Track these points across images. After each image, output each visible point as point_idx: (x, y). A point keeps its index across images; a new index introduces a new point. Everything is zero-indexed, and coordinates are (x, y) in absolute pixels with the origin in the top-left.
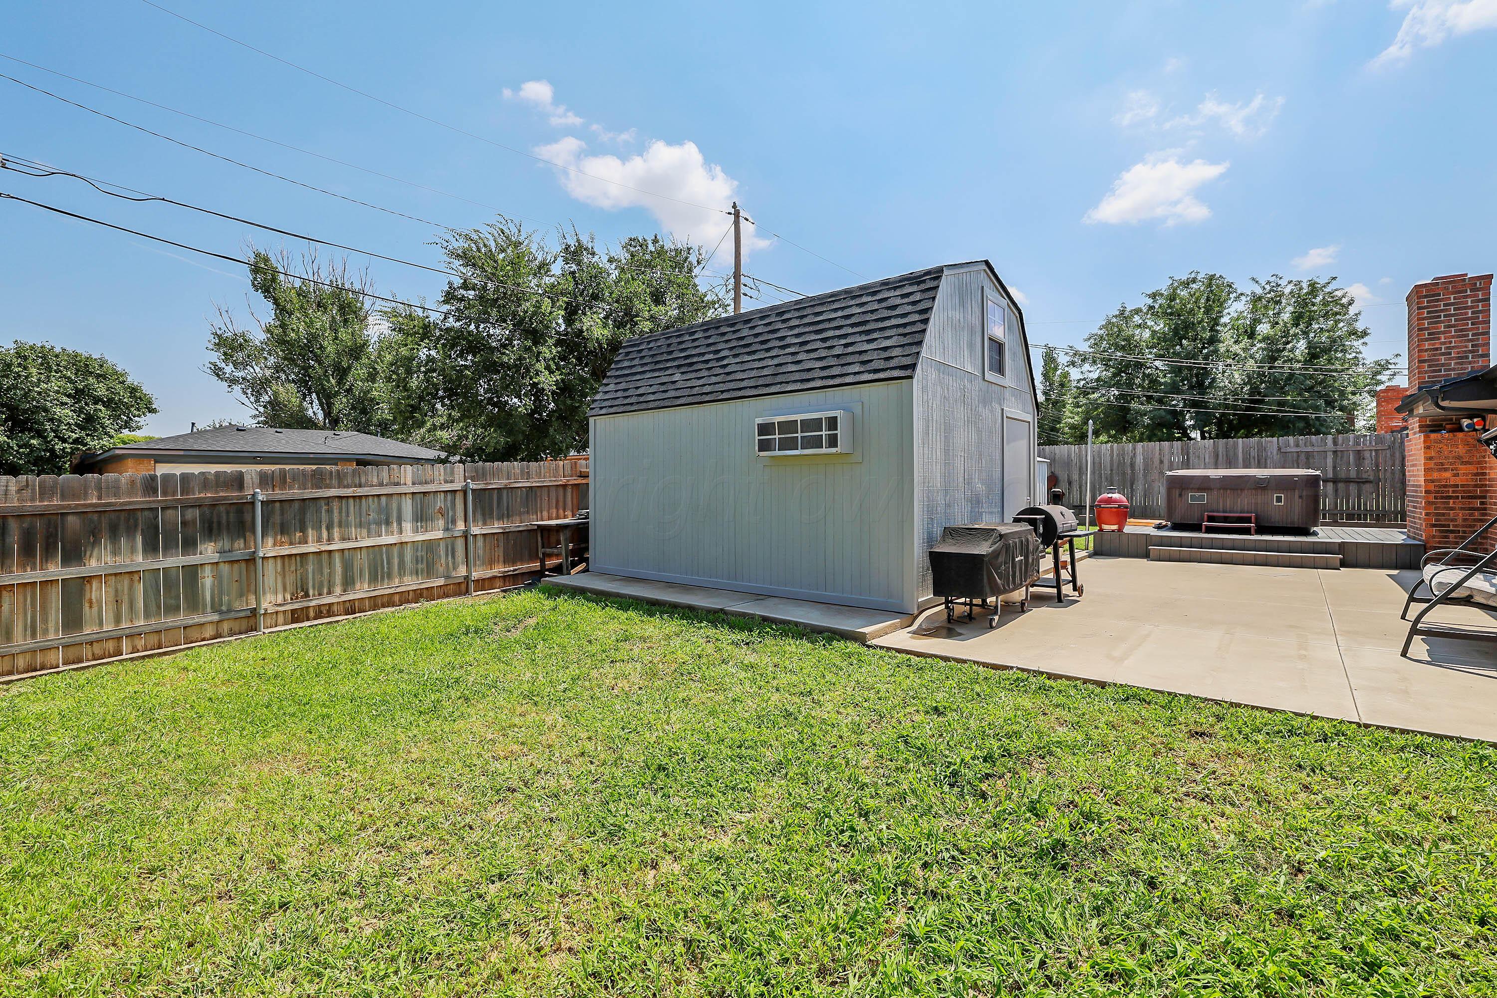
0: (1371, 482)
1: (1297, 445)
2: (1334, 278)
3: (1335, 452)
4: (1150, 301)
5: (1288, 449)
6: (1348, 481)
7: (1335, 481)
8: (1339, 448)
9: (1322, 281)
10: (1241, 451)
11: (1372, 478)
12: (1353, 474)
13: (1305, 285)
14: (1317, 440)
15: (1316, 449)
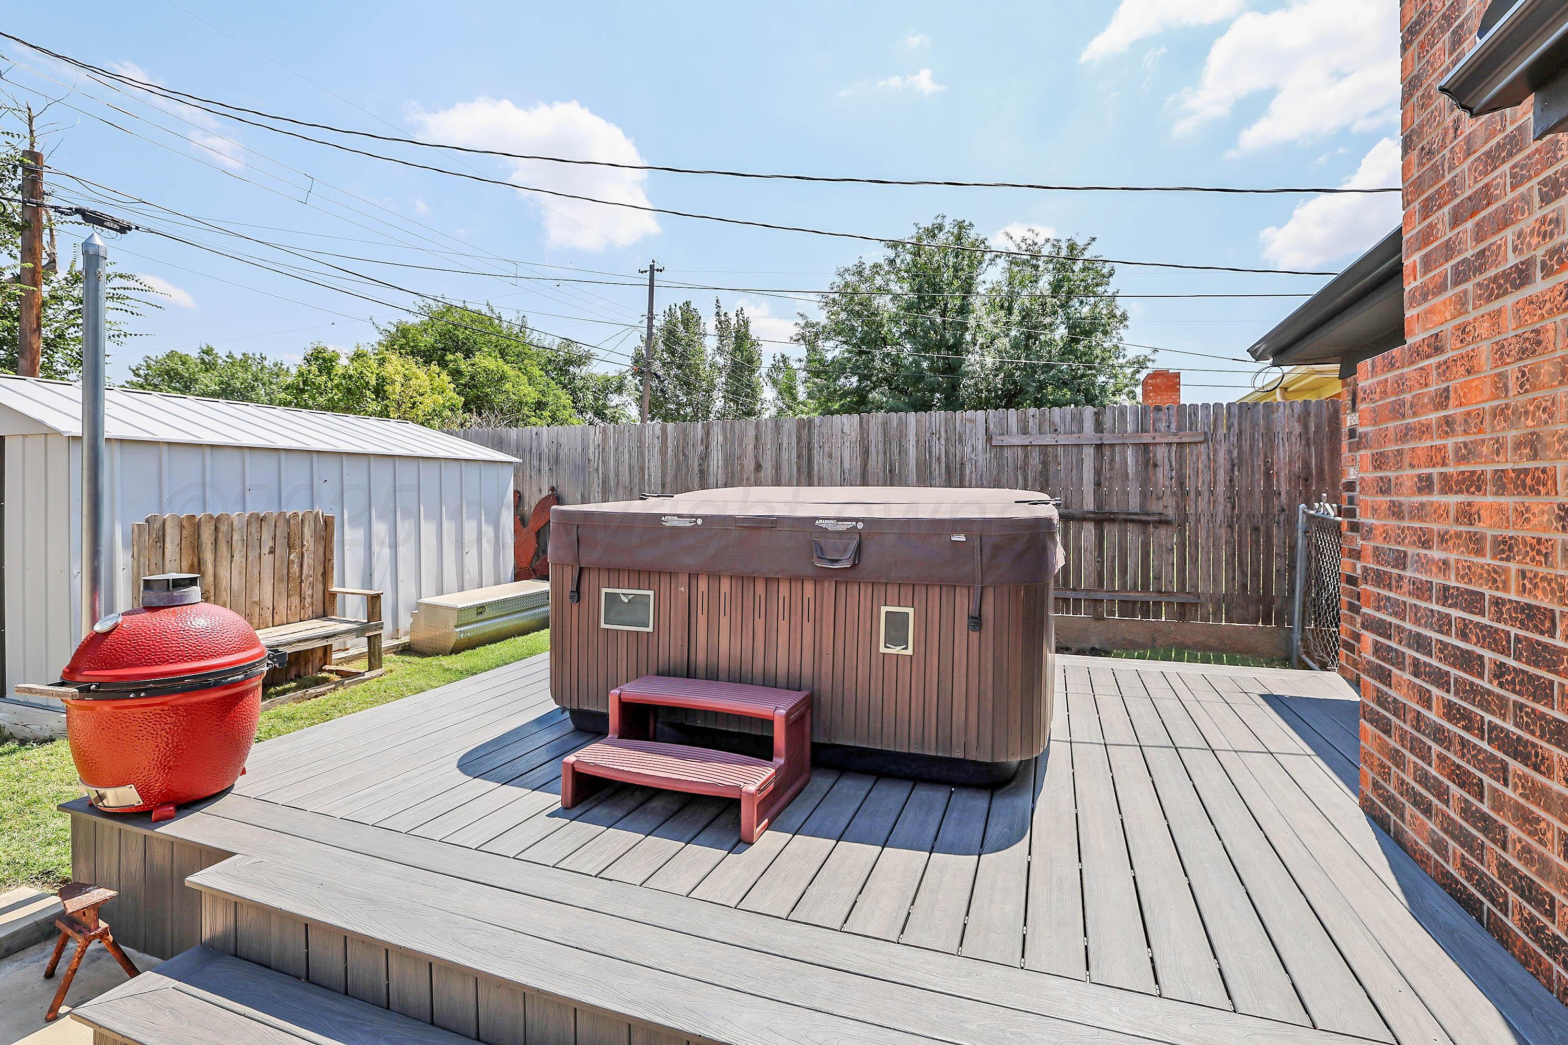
0: (1168, 523)
1: (1024, 431)
2: (1094, 239)
3: (1099, 447)
4: (891, 253)
5: (1007, 440)
6: (1127, 520)
7: (1101, 519)
8: (1107, 439)
9: (1081, 242)
10: (912, 442)
11: (1171, 513)
12: (1134, 504)
13: (1064, 245)
14: (1063, 419)
15: (1062, 439)
